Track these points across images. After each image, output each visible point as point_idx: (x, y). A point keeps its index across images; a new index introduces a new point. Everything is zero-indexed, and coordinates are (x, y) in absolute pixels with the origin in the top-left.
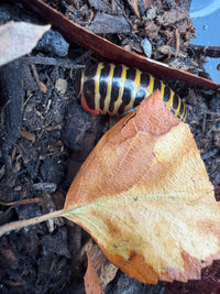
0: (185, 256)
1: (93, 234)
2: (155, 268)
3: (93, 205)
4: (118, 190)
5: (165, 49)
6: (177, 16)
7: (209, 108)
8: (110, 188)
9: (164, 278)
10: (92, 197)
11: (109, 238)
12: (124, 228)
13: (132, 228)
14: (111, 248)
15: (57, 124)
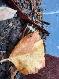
0: (35, 68)
1: (15, 64)
2: (28, 71)
3: (16, 57)
4: (23, 54)
5: (37, 20)
6: (41, 13)
7: (43, 35)
8: (22, 53)
9: (30, 73)
10: (17, 55)
11: (19, 65)
12: (23, 62)
13: (25, 62)
14: (19, 67)
15: (8, 34)
